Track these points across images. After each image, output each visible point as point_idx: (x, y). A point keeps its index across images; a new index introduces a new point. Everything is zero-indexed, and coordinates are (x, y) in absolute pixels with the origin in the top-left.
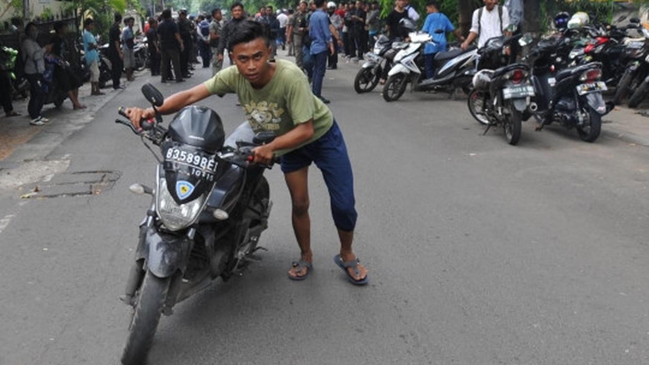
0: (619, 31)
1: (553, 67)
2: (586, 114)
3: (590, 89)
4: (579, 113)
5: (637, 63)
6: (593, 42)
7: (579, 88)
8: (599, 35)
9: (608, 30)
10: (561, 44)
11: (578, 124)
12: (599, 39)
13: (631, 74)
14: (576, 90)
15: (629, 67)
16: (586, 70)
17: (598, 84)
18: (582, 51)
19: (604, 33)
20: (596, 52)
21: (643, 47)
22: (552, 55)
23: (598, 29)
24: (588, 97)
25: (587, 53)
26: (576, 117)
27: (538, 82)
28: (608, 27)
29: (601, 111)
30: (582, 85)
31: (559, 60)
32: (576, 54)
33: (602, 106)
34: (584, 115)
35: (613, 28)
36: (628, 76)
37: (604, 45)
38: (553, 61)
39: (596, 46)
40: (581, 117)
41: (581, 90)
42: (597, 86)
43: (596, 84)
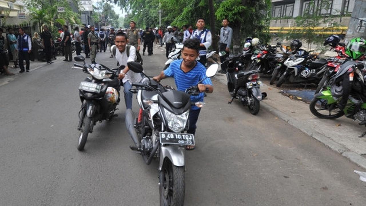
0: (272, 48)
1: (237, 68)
2: (252, 99)
3: (254, 85)
4: (248, 98)
5: (280, 65)
6: (261, 52)
7: (248, 84)
8: (264, 50)
9: (267, 47)
10: (241, 56)
11: (248, 104)
12: (264, 51)
13: (278, 70)
14: (246, 85)
15: (277, 66)
16: (251, 74)
17: (258, 82)
18: (256, 56)
19: (266, 49)
20: (262, 58)
21: (283, 57)
22: (237, 62)
23: (263, 46)
24: (253, 90)
25: (259, 58)
26: (247, 100)
27: (230, 76)
28: (268, 46)
29: (259, 99)
30: (249, 82)
31: (240, 64)
32: (254, 58)
33: (260, 96)
34: (251, 99)
35: (270, 46)
36: (276, 71)
37: (265, 55)
38: (237, 65)
39: (262, 55)
40: (249, 100)
41: (249, 86)
42: (257, 83)
43: (257, 82)
